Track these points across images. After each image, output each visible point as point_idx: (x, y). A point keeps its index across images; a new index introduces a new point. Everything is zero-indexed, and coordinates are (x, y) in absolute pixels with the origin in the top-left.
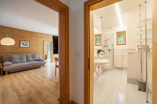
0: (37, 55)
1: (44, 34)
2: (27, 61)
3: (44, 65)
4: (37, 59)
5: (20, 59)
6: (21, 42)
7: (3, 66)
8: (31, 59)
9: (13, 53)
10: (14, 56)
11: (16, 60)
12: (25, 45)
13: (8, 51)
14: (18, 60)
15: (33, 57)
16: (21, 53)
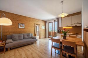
0: (30, 34)
1: (34, 19)
2: (24, 39)
3: (36, 42)
4: (31, 37)
5: (19, 37)
6: (19, 24)
7: (6, 44)
8: (26, 37)
9: (14, 33)
10: (14, 35)
11: (15, 38)
12: (22, 27)
13: (10, 31)
14: (17, 38)
15: (27, 36)
16: (20, 33)
